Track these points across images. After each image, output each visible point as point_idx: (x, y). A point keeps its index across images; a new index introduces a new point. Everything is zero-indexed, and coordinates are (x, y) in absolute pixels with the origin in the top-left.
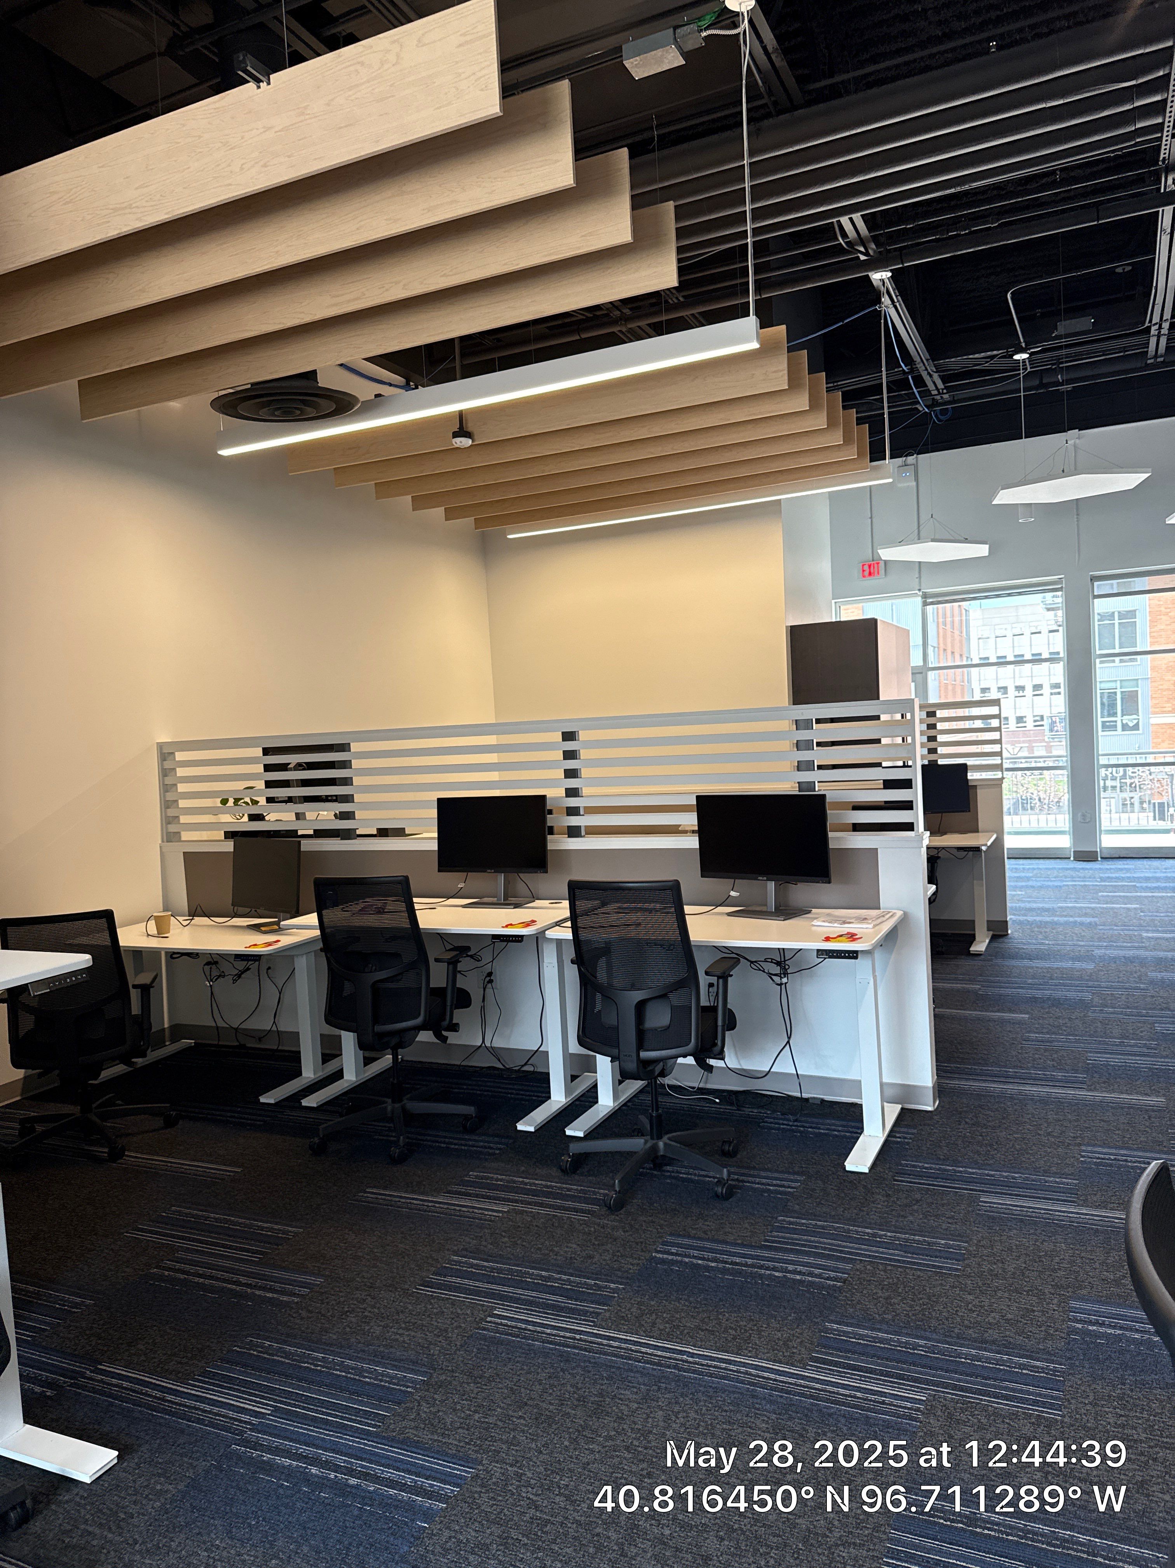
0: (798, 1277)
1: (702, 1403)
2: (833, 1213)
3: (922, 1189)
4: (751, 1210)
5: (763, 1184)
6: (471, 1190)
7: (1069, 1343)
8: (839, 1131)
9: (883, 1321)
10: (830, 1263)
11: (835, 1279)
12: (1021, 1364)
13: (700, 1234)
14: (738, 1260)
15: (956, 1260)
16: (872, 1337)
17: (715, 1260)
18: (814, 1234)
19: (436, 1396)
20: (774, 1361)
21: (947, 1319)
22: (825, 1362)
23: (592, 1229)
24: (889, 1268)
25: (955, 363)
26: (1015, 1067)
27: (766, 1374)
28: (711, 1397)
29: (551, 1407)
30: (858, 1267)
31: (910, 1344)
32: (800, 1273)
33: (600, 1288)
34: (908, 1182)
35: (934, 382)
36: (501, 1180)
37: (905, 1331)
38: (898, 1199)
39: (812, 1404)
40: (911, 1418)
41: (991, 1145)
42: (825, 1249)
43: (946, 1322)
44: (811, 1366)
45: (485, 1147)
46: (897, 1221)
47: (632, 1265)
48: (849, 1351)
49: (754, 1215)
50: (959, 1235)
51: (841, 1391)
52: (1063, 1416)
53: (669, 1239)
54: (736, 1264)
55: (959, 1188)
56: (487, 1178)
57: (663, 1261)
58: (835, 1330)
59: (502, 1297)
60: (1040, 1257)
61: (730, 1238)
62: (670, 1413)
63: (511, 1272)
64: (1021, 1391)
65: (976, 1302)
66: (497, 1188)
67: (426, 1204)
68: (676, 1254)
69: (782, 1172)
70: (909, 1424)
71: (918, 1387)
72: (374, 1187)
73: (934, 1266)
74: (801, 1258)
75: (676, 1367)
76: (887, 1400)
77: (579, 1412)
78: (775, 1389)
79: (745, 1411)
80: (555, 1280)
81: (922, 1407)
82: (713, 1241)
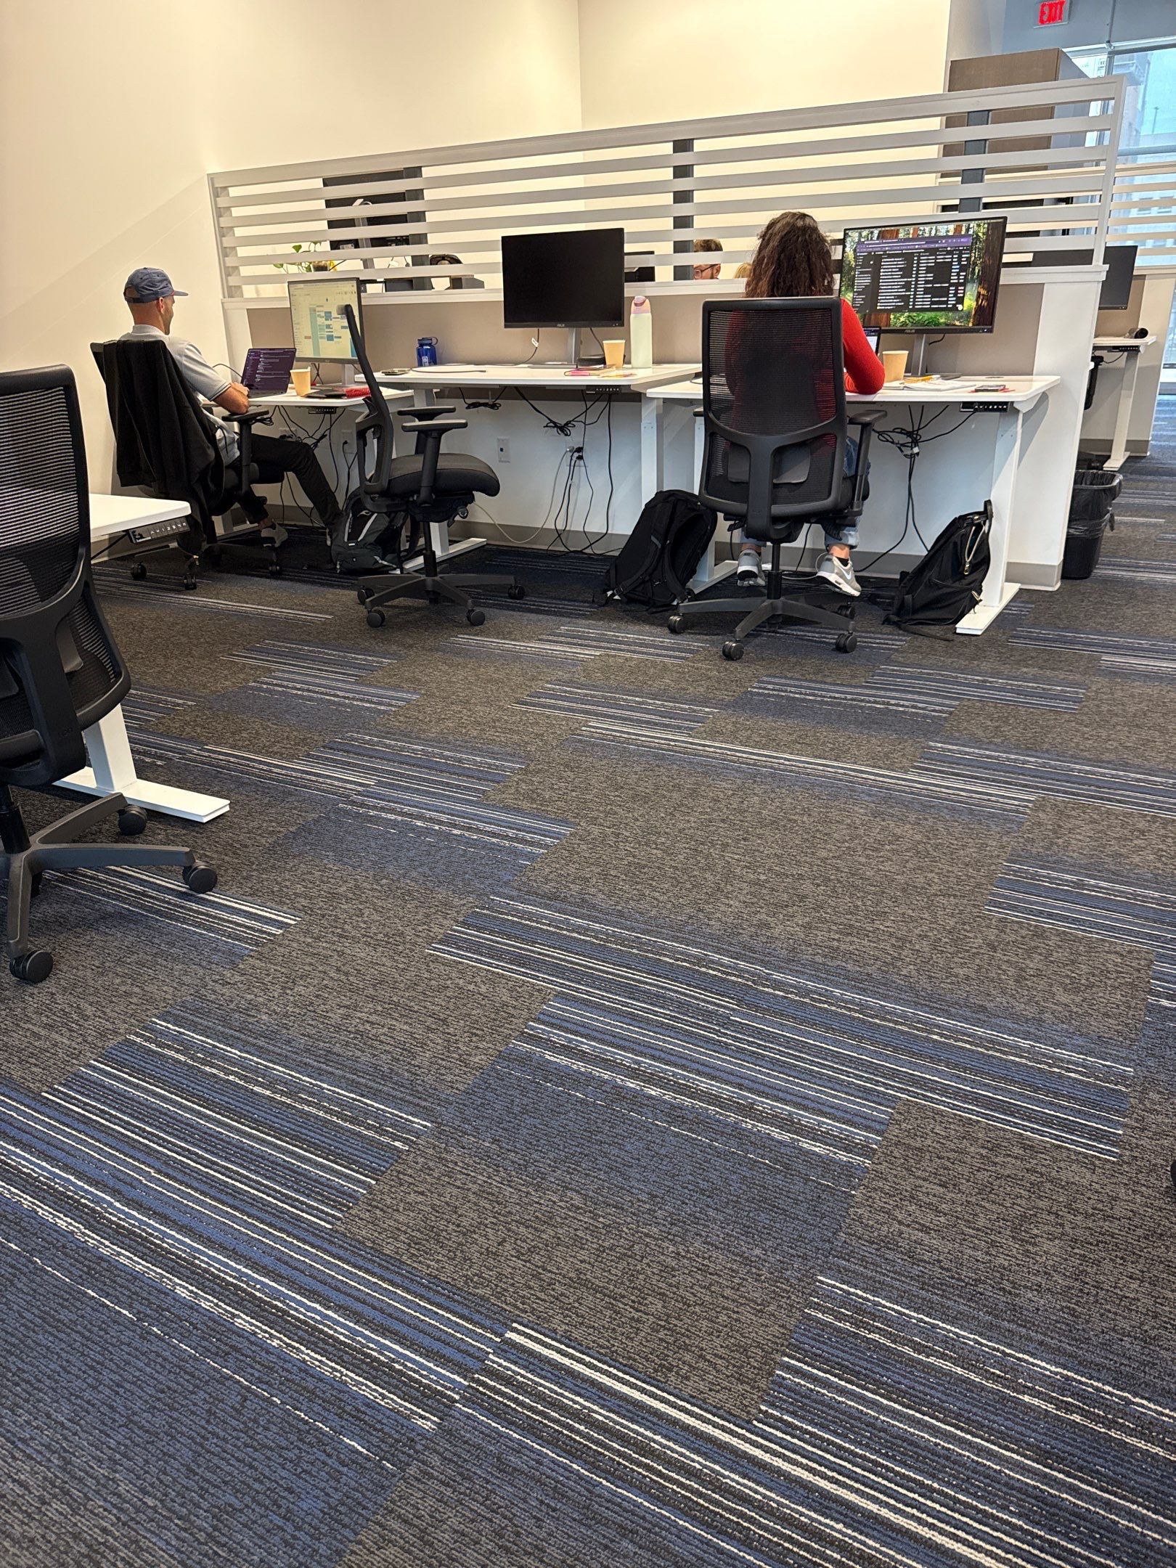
0: (899, 709)
2: (940, 664)
3: (1038, 649)
4: (851, 661)
6: (560, 639)
9: (991, 742)
10: (934, 700)
11: (940, 712)
12: (1137, 778)
13: (797, 676)
14: (837, 695)
15: (1072, 702)
16: (979, 754)
17: (812, 695)
18: (918, 678)
19: (534, 779)
20: (872, 766)
21: (1060, 744)
22: (926, 769)
23: (686, 670)
24: (1000, 706)
26: (1147, 559)
27: (865, 776)
28: (808, 789)
29: (647, 790)
30: (966, 703)
31: (1020, 760)
32: (903, 706)
33: (695, 711)
34: (1023, 644)
36: (591, 633)
37: (1014, 751)
38: (1011, 656)
39: (914, 798)
40: (1018, 812)
41: (1116, 619)
42: (930, 689)
44: (912, 771)
45: (575, 610)
46: (1011, 672)
47: (728, 696)
48: (954, 763)
49: (854, 664)
50: (1078, 684)
51: (944, 790)
53: (765, 679)
54: (835, 698)
55: (1081, 650)
56: (577, 631)
57: (759, 694)
58: (939, 747)
59: (596, 715)
61: (829, 680)
62: (767, 799)
63: (605, 697)
65: (1093, 733)
66: (588, 638)
67: (514, 647)
68: (772, 690)
69: (885, 634)
70: (1016, 816)
71: (1027, 791)
72: (466, 634)
73: (1048, 706)
74: (904, 696)
75: (771, 768)
76: (993, 798)
77: (675, 795)
78: (874, 787)
79: (843, 800)
80: (650, 704)
81: (1030, 805)
82: (811, 681)
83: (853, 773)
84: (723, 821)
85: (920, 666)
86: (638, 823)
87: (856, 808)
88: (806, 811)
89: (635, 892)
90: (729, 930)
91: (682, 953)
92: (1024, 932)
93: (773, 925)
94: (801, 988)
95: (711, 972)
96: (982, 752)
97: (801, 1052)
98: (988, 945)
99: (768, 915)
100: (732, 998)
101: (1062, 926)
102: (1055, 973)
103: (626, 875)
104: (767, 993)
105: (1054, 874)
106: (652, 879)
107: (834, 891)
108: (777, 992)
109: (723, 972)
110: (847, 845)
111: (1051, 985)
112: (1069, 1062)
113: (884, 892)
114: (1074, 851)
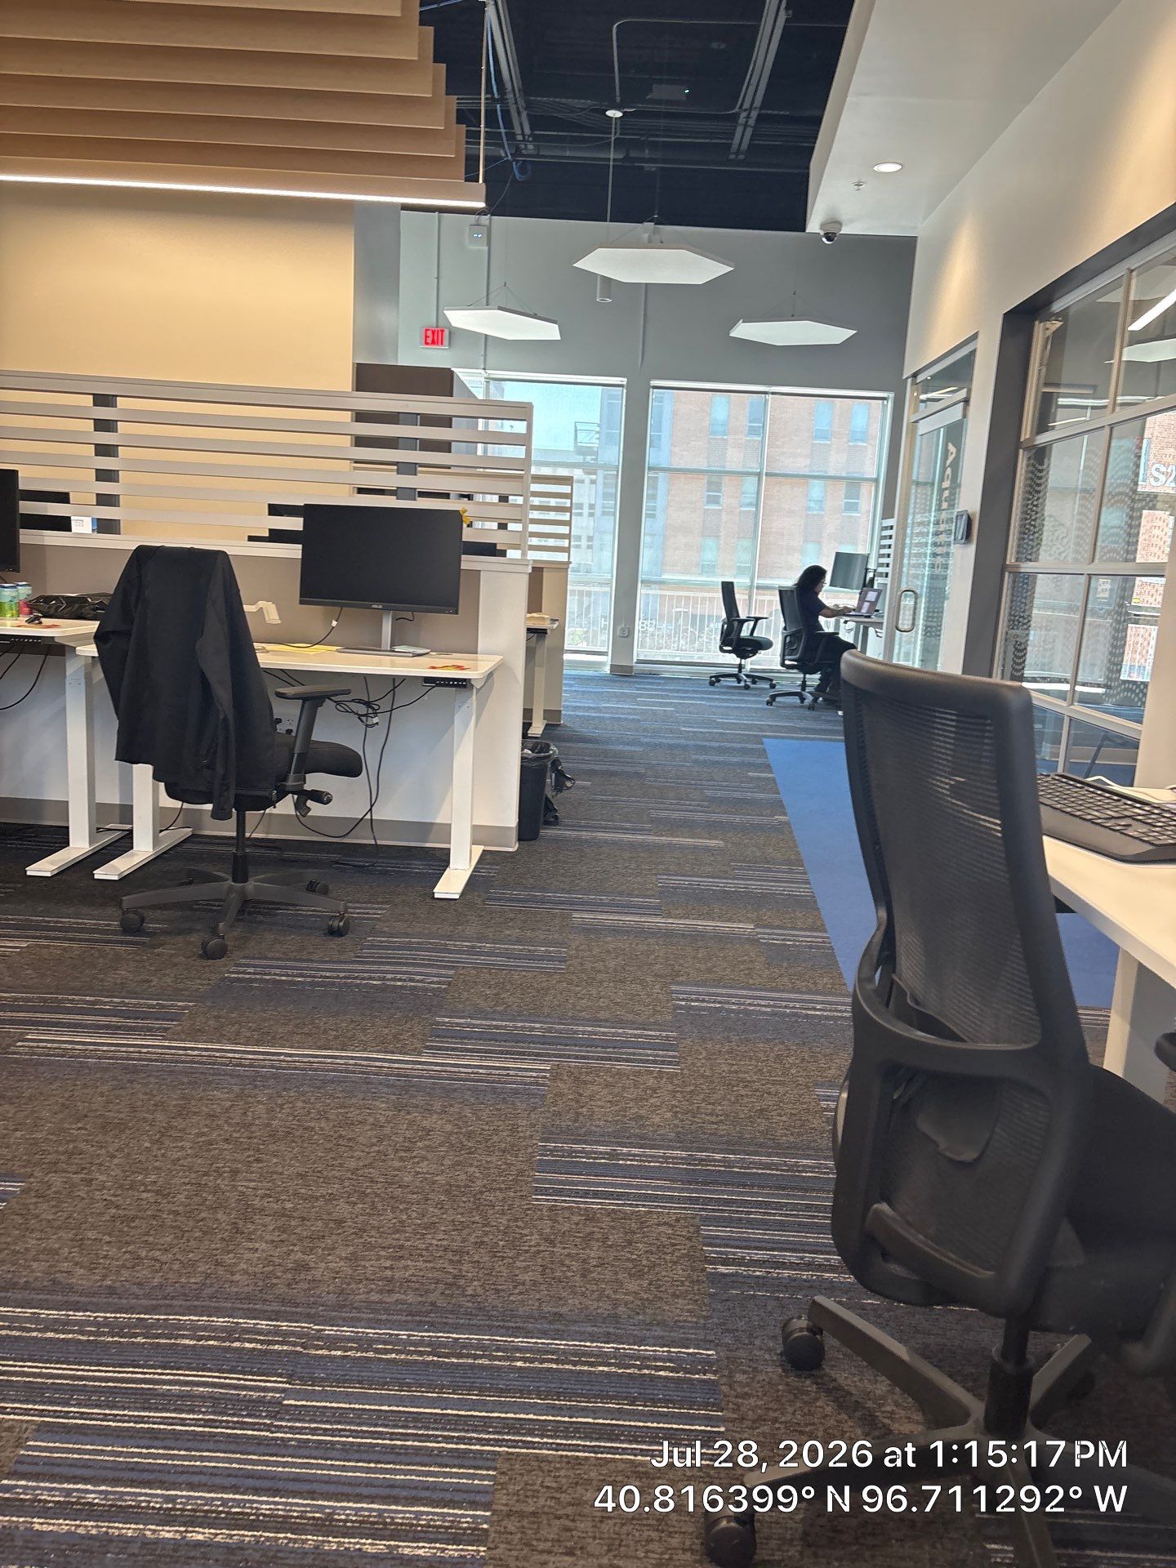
0: (399, 983)
1: (309, 1094)
2: (426, 931)
7: (676, 1017)
8: (421, 869)
9: (494, 1011)
10: (429, 970)
11: (439, 983)
12: (637, 1035)
13: (280, 956)
16: (487, 1025)
17: (302, 976)
18: (409, 948)
20: (386, 1052)
21: (559, 1006)
23: (145, 958)
24: (493, 971)
27: (379, 1064)
28: (318, 1088)
29: (120, 1116)
30: (461, 972)
31: (525, 1027)
34: (499, 905)
36: (12, 920)
37: (519, 1018)
38: (492, 918)
39: (434, 1083)
40: (538, 1084)
42: (424, 960)
43: (558, 1009)
44: (427, 1053)
46: (494, 935)
47: (202, 985)
48: (462, 1038)
50: (558, 943)
51: (462, 1070)
52: (681, 1070)
53: (243, 961)
54: (328, 977)
55: (549, 908)
57: (239, 980)
58: (448, 1023)
59: (36, 1023)
60: (636, 955)
61: (316, 957)
62: (274, 1106)
63: (42, 1000)
64: (640, 1055)
65: (584, 991)
69: (364, 903)
70: (537, 1089)
71: (543, 1060)
73: (536, 967)
74: (398, 968)
75: (272, 1067)
76: (511, 1073)
77: (159, 1116)
78: (390, 1075)
79: (361, 1096)
80: (105, 1003)
81: (548, 1075)
82: (296, 960)
83: (365, 1063)
84: (226, 1140)
85: (407, 935)
86: (116, 1161)
87: (377, 1103)
88: (323, 1115)
89: (127, 1256)
90: (261, 1283)
91: (204, 1328)
92: (576, 1219)
93: (312, 1265)
94: (360, 1339)
95: (247, 1345)
96: (488, 1023)
97: (376, 1425)
98: (546, 1240)
99: (304, 1253)
100: (280, 1375)
101: (611, 1204)
102: (616, 1259)
103: (110, 1235)
104: (322, 1356)
105: (588, 1148)
106: (147, 1234)
107: (373, 1207)
108: (333, 1353)
109: (262, 1342)
110: (376, 1148)
111: (616, 1273)
112: (656, 1359)
113: (427, 1200)
114: (599, 1119)
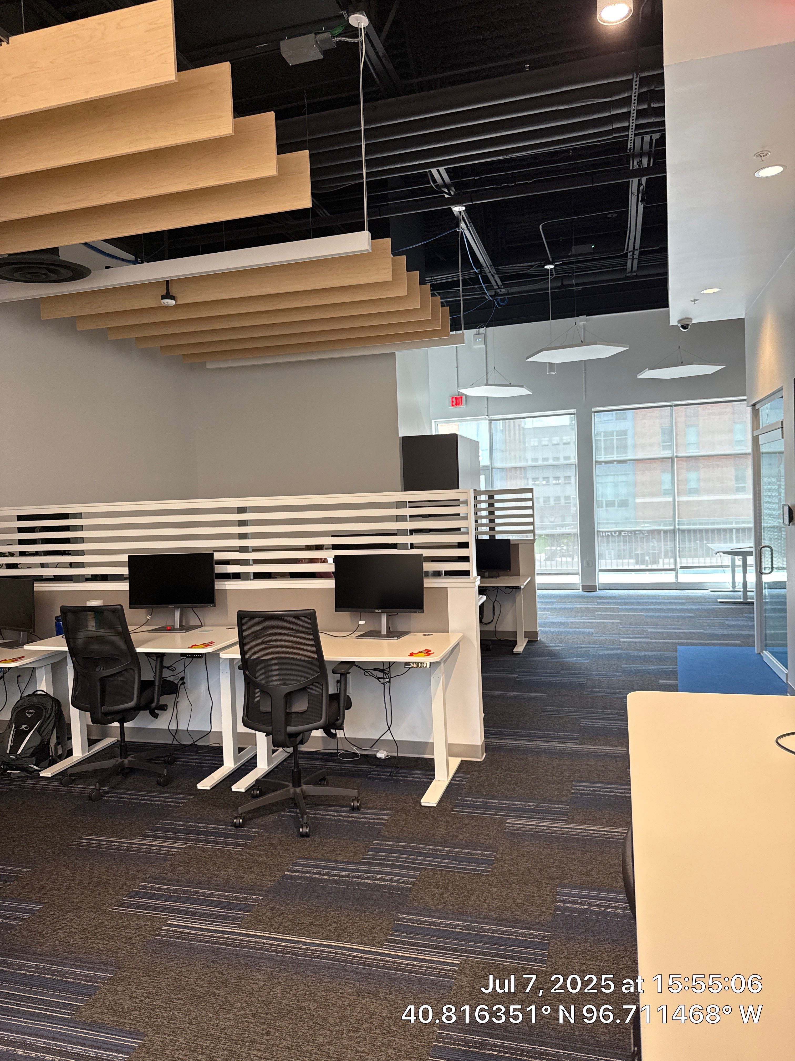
0: (383, 883)
1: (309, 978)
2: (410, 836)
3: (470, 816)
4: (355, 837)
5: (366, 818)
6: (159, 833)
7: (554, 918)
8: (419, 778)
9: (437, 910)
10: (405, 872)
11: (408, 883)
12: (524, 934)
13: (319, 856)
14: (343, 873)
15: (489, 865)
16: (429, 922)
17: (328, 875)
18: (396, 852)
19: (118, 988)
20: (361, 944)
21: (478, 906)
22: (395, 942)
23: (244, 857)
24: (444, 872)
25: (509, 268)
26: (536, 729)
27: (355, 954)
28: (315, 973)
29: (202, 990)
30: (424, 873)
31: (453, 925)
32: (384, 880)
33: (245, 899)
34: (461, 812)
35: (495, 280)
36: (182, 825)
37: (450, 916)
38: (454, 824)
39: (385, 973)
40: (449, 977)
41: (516, 784)
43: (478, 908)
44: (386, 945)
45: (173, 802)
46: (452, 840)
47: (270, 881)
48: (411, 933)
49: (357, 840)
50: (491, 847)
51: (404, 961)
52: (547, 968)
53: (298, 861)
54: (342, 876)
55: (494, 815)
56: (173, 824)
57: (292, 877)
58: (405, 919)
59: (175, 911)
60: (541, 859)
61: (339, 858)
62: (287, 987)
63: (183, 892)
64: (522, 952)
65: (498, 893)
66: (178, 831)
67: (126, 845)
68: (302, 872)
69: (379, 809)
70: (448, 981)
71: (455, 955)
72: (89, 835)
73: (473, 870)
74: (386, 869)
75: (294, 953)
77: (222, 992)
78: (361, 964)
79: (339, 981)
80: (215, 896)
81: (456, 969)
82: (327, 860)
83: (346, 952)
84: (254, 1015)
85: (397, 839)
86: (192, 1027)
87: (346, 988)
88: (313, 997)
96: (430, 920)
